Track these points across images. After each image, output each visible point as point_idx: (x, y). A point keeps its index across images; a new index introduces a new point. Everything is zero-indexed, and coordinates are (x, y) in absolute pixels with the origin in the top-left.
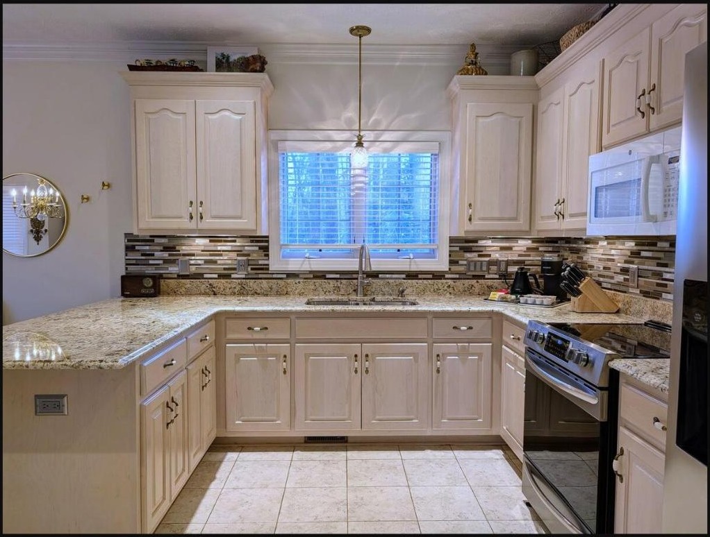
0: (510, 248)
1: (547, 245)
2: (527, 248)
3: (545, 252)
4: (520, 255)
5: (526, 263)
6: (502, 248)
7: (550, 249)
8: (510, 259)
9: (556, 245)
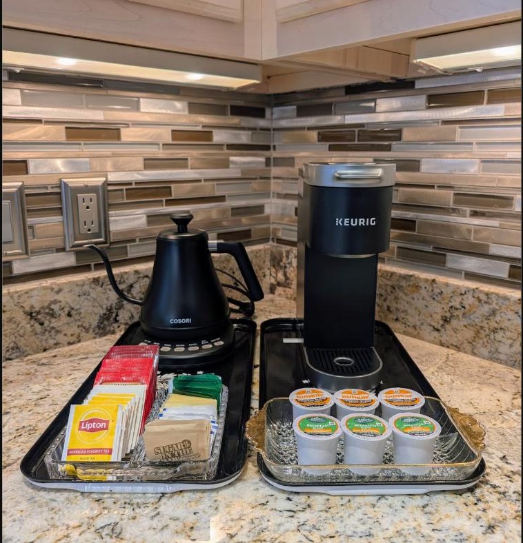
0: (109, 133)
1: (236, 120)
2: (176, 134)
3: (231, 147)
4: (150, 163)
5: (176, 192)
6: (77, 132)
7: (244, 138)
8: (113, 177)
9: (261, 123)
